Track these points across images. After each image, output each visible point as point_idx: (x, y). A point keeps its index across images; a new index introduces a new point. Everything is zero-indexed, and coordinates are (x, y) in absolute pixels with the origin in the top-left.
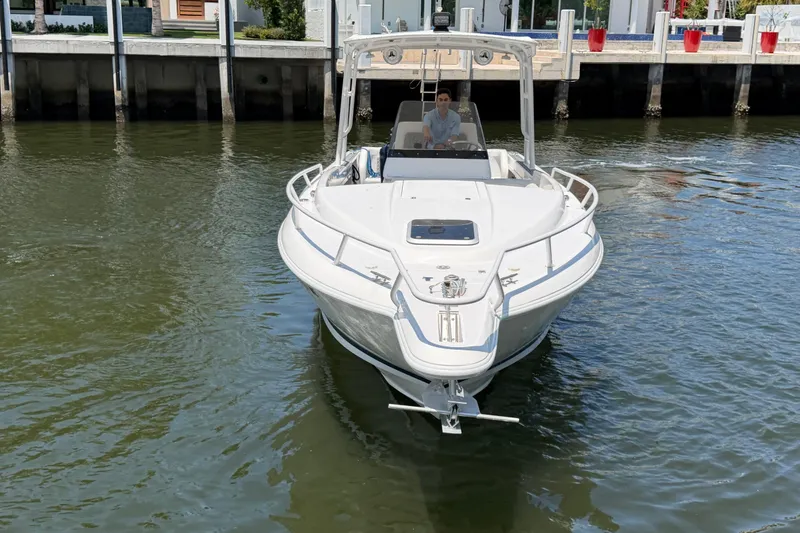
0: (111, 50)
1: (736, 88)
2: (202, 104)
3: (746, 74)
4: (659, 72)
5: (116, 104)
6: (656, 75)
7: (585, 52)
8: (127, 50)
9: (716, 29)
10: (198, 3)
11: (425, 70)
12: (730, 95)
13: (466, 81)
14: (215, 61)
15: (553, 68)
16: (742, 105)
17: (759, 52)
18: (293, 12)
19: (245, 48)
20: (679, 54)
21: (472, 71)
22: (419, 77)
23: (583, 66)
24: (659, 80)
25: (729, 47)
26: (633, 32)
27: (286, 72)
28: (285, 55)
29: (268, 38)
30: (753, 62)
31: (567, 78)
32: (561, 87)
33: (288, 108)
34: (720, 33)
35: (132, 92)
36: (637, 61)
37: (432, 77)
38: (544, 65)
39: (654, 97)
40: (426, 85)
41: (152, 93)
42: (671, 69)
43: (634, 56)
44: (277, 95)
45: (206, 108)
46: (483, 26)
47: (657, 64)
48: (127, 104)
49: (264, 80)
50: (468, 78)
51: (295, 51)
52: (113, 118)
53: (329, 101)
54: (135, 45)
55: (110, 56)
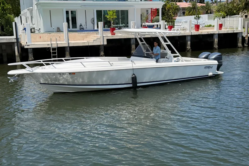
4: (134, 41)
7: (109, 35)
11: (52, 44)
13: (67, 47)
15: (97, 41)
21: (69, 44)
22: (50, 46)
23: (107, 40)
24: (134, 43)
31: (102, 44)
32: (101, 47)
33: (5, 59)
36: (126, 37)
37: (55, 46)
38: (94, 40)
39: (133, 49)
40: (52, 49)
44: (1, 55)
46: (86, 28)
47: (133, 38)
50: (67, 46)
51: (3, 40)
53: (17, 56)
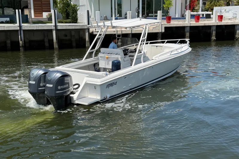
0: (18, 28)
1: (211, 33)
2: (47, 44)
3: (214, 28)
4: (188, 29)
5: (20, 45)
6: (187, 30)
7: (165, 24)
8: (23, 28)
9: (203, 15)
10: (41, 13)
11: (117, 31)
12: (210, 35)
14: (51, 31)
15: (156, 29)
16: (214, 38)
17: (218, 21)
18: (74, 14)
20: (193, 23)
21: (131, 31)
22: (115, 33)
23: (165, 28)
25: (208, 20)
26: (177, 17)
27: (73, 33)
28: (74, 28)
29: (66, 23)
30: (216, 25)
31: (161, 32)
32: (159, 34)
33: (74, 44)
34: (205, 16)
36: (181, 25)
37: (120, 33)
38: (153, 28)
39: (187, 36)
40: (118, 35)
41: (31, 42)
42: (192, 28)
43: (181, 24)
44: (70, 40)
45: (48, 45)
47: (187, 26)
48: (24, 45)
49: (66, 36)
50: (130, 33)
52: (19, 50)
53: (88, 41)
54: (26, 26)
55: (18, 30)
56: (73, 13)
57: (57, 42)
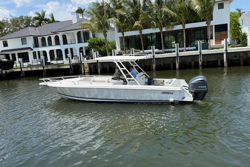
0: (199, 54)
2: (219, 63)
5: (200, 65)
8: (202, 53)
10: (220, 41)
14: (223, 54)
19: (230, 50)
28: (241, 50)
29: (237, 47)
33: (242, 63)
35: (203, 62)
41: (208, 62)
44: (239, 60)
45: (220, 64)
48: (202, 65)
49: (235, 57)
51: (244, 49)
52: (199, 68)
54: (204, 52)
55: (199, 55)
56: (243, 40)
57: (226, 62)
